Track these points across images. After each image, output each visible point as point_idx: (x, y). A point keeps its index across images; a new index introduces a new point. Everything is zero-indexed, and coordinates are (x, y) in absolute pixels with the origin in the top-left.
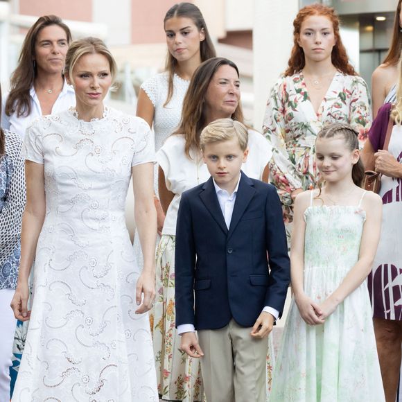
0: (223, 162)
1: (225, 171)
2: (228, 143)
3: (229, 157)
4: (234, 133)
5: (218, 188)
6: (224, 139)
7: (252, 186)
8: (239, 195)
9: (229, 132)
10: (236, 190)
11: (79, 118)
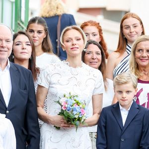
0: (125, 94)
1: (125, 99)
2: (127, 85)
3: (128, 92)
4: (130, 80)
5: (121, 107)
6: (126, 83)
7: (138, 108)
8: (130, 112)
9: (128, 79)
10: (129, 109)
11: (70, 66)
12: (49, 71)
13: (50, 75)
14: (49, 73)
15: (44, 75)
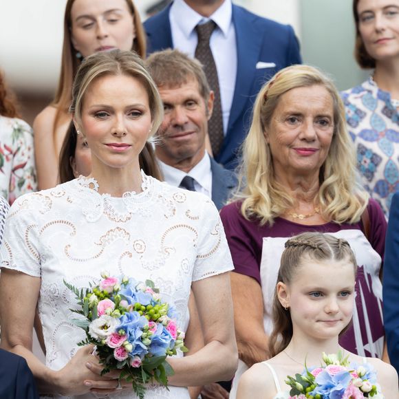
11: (101, 191)
12: (32, 217)
13: (37, 230)
14: (31, 222)
15: (16, 232)
